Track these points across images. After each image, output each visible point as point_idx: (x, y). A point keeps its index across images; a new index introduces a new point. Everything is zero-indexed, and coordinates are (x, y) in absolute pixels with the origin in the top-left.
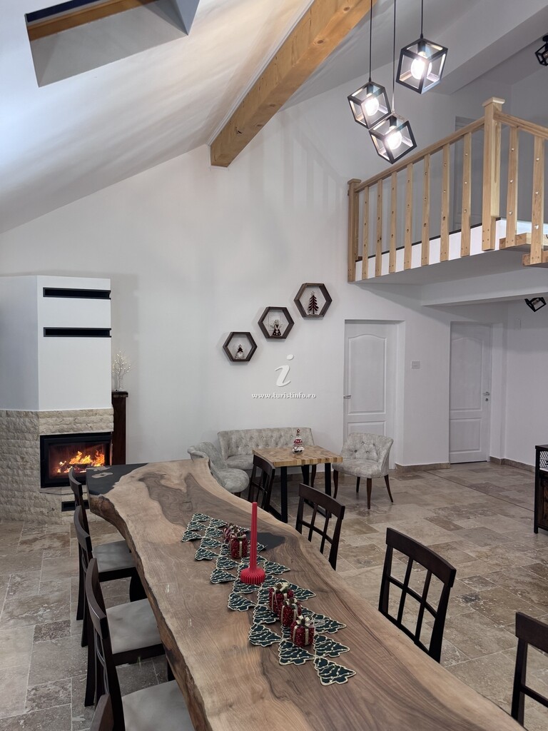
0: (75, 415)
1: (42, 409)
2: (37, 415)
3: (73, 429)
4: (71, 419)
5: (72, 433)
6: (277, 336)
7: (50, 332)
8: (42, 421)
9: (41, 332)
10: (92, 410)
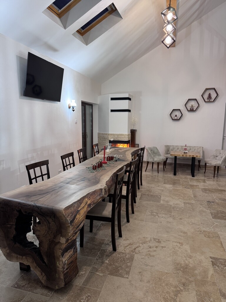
0: (118, 135)
1: (110, 133)
2: (108, 134)
3: (117, 139)
4: (117, 136)
5: (117, 140)
6: (192, 110)
7: (112, 111)
8: (110, 136)
9: (110, 111)
10: (122, 134)
